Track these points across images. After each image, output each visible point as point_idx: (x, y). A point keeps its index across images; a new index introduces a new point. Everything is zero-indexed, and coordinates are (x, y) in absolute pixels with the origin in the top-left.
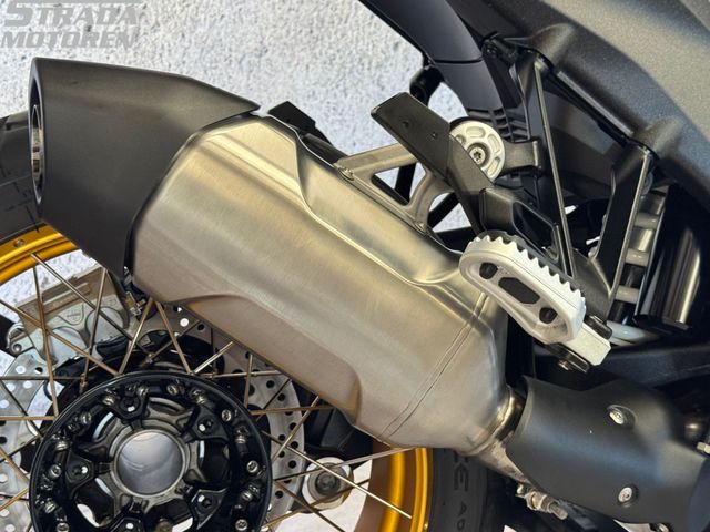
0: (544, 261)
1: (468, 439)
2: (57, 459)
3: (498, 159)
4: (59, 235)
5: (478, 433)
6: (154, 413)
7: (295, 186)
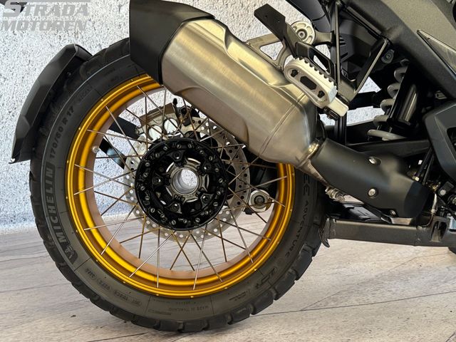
0: (312, 64)
1: (297, 159)
2: (147, 170)
3: (310, 36)
4: (149, 77)
5: (300, 156)
6: (188, 163)
7: (224, 46)
